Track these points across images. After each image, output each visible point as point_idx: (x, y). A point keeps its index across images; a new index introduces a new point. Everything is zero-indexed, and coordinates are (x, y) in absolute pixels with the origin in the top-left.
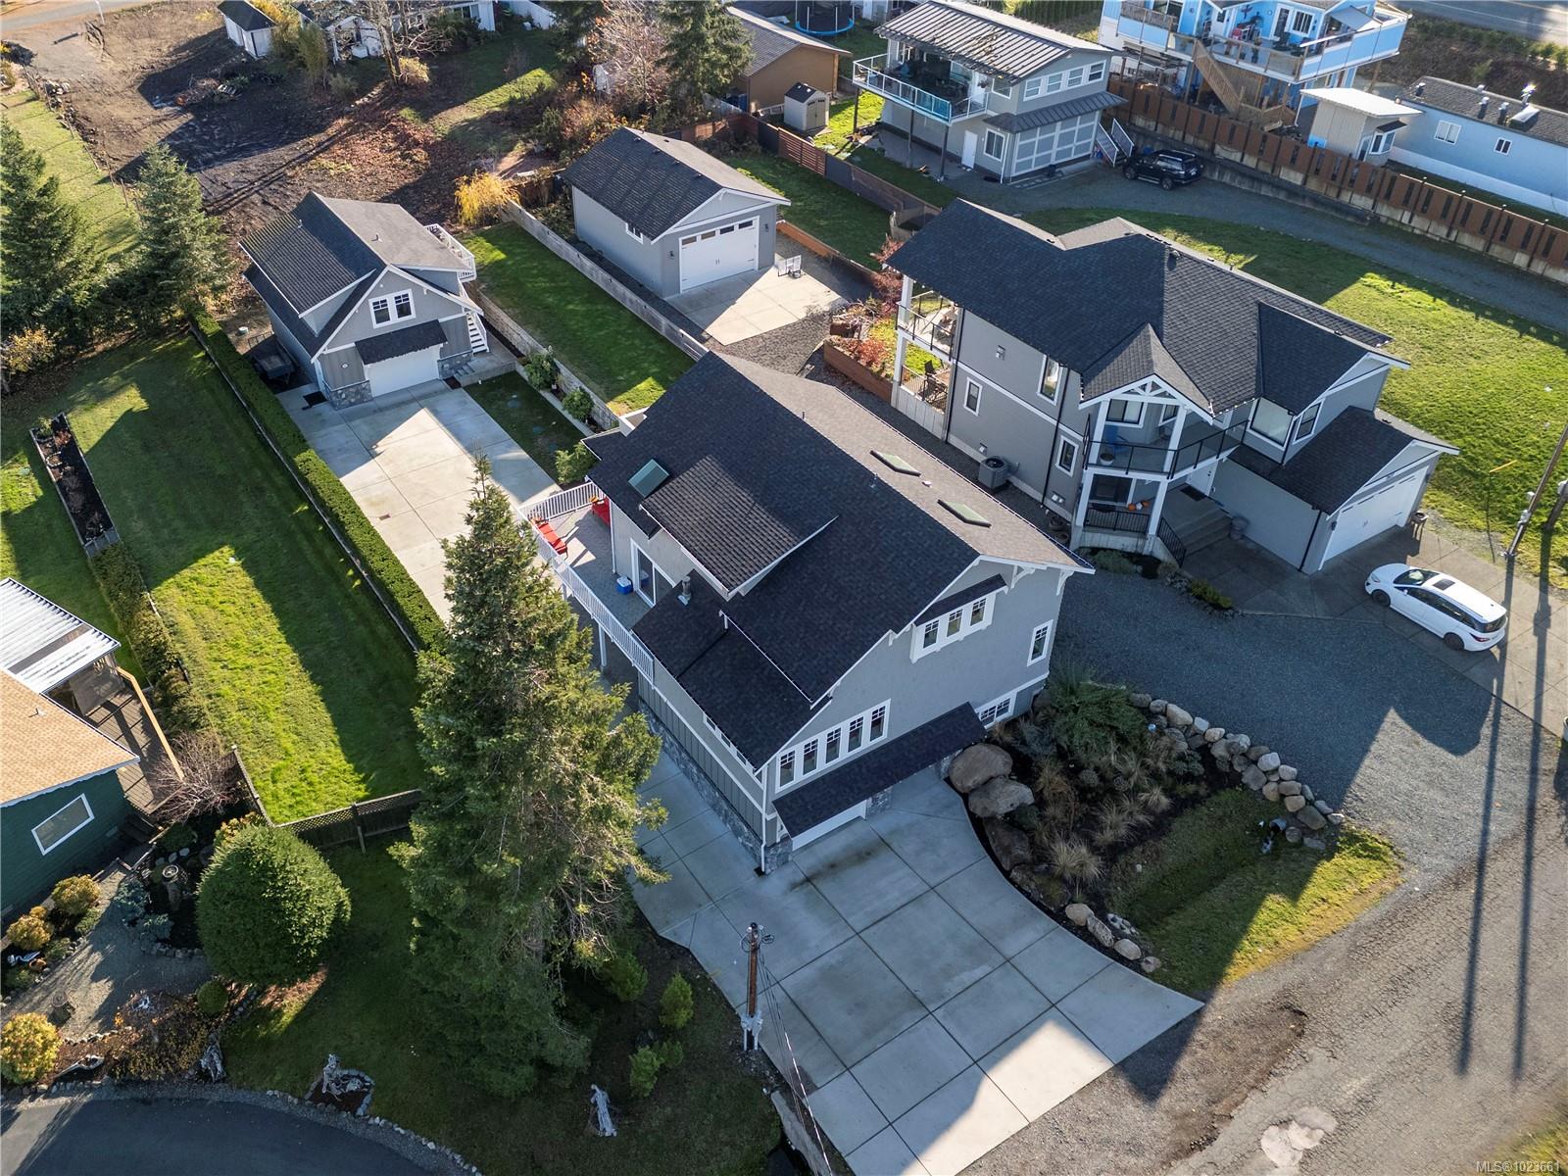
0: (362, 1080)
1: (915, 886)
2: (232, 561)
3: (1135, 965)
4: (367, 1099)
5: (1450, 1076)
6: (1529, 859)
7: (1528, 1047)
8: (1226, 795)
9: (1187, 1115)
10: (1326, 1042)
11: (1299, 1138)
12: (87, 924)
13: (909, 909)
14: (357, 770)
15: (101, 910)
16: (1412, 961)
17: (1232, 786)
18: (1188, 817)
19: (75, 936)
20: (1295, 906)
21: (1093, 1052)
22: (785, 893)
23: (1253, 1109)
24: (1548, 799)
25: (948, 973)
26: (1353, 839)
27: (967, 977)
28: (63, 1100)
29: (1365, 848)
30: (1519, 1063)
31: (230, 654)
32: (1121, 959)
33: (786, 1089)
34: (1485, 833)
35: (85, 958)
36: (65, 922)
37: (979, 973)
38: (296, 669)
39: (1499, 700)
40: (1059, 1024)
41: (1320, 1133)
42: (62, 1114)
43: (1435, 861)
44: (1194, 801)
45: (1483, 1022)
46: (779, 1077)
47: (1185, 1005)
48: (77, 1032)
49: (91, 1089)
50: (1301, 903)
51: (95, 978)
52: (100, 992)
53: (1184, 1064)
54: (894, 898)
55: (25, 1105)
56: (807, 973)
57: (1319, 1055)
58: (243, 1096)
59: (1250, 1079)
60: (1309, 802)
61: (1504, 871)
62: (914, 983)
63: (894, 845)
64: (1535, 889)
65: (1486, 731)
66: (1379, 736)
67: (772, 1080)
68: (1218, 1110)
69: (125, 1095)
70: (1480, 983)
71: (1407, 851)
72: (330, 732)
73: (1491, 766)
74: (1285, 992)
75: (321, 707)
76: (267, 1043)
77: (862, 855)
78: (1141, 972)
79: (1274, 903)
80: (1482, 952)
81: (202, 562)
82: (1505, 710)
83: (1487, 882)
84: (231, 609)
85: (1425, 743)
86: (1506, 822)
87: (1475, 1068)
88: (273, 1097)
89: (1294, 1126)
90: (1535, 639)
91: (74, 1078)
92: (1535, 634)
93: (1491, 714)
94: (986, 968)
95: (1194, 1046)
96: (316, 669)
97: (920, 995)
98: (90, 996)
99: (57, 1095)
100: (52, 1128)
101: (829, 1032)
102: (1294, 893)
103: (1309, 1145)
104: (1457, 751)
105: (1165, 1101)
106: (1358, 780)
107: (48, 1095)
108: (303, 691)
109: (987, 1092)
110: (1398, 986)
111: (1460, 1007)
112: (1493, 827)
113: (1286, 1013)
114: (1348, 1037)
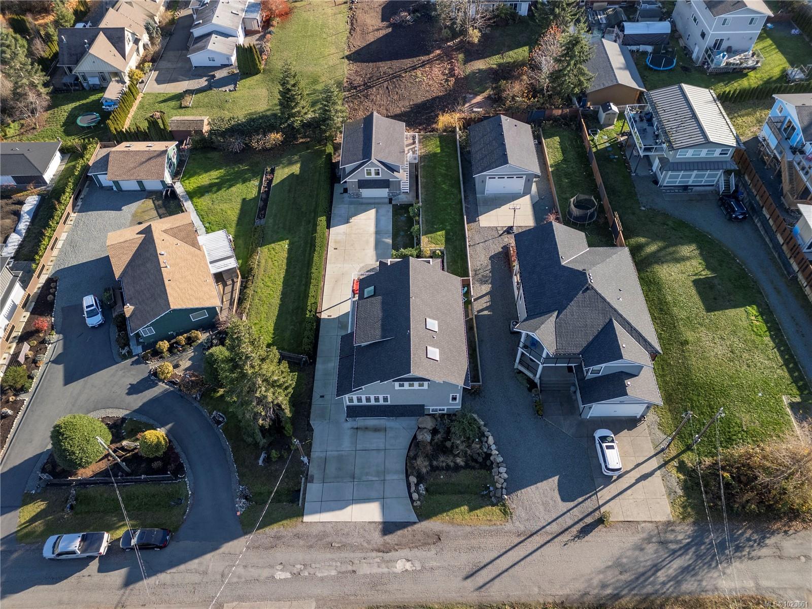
0: (224, 418)
1: (382, 446)
2: (287, 246)
3: (412, 501)
4: (222, 424)
5: (460, 578)
6: (548, 542)
7: (488, 586)
8: (483, 472)
9: (388, 544)
10: (438, 550)
11: (408, 566)
12: (195, 344)
13: (374, 452)
14: (274, 334)
15: (199, 342)
16: (482, 546)
17: (487, 470)
18: (468, 471)
19: (191, 346)
20: (468, 513)
21: (381, 515)
22: (348, 429)
23: (405, 552)
24: (575, 530)
25: (367, 474)
26: (504, 505)
27: (370, 478)
28: (168, 387)
29: (504, 510)
30: (481, 587)
31: (267, 280)
32: (411, 497)
33: (306, 479)
34: (544, 527)
35: (190, 353)
36: (190, 341)
37: (374, 479)
38: (279, 293)
39: (596, 493)
40: (381, 504)
41: (414, 568)
42: (166, 390)
43: (520, 526)
44: (473, 468)
45: (484, 572)
46: (307, 475)
47: (414, 518)
48: (179, 372)
49: (174, 387)
50: (472, 513)
51: (189, 360)
52: (188, 364)
53: (399, 533)
54: (374, 446)
55: (160, 383)
56: (336, 453)
57: (433, 552)
58: (200, 408)
59: (411, 545)
60: (502, 488)
61: (538, 540)
62: (357, 472)
63: (387, 432)
64: (539, 551)
65: (580, 500)
66: (545, 482)
67: (305, 474)
68: (396, 547)
69: (179, 393)
70: (494, 563)
71: (515, 517)
72: (275, 318)
73: (569, 511)
74: (441, 532)
75: (277, 309)
76: (212, 398)
77: (376, 430)
78: (412, 503)
79: (465, 508)
80: (504, 556)
81: (279, 243)
82: (594, 497)
83: (528, 540)
84: (276, 264)
85: (556, 491)
86: (555, 528)
87: (469, 580)
88: (205, 412)
89: (410, 562)
90: (634, 481)
91: (172, 383)
92: (636, 480)
93: (588, 495)
94: (377, 479)
95: (406, 530)
96: (284, 295)
97: (356, 475)
98: (186, 363)
99: (167, 385)
100: (162, 392)
101: (327, 471)
102: (471, 509)
103: (409, 568)
104: (563, 500)
105: (386, 537)
106: (523, 490)
107: (166, 384)
108: (276, 301)
109: (349, 509)
110: (472, 549)
111: (482, 565)
112: (547, 527)
113: (437, 537)
114: (445, 552)
